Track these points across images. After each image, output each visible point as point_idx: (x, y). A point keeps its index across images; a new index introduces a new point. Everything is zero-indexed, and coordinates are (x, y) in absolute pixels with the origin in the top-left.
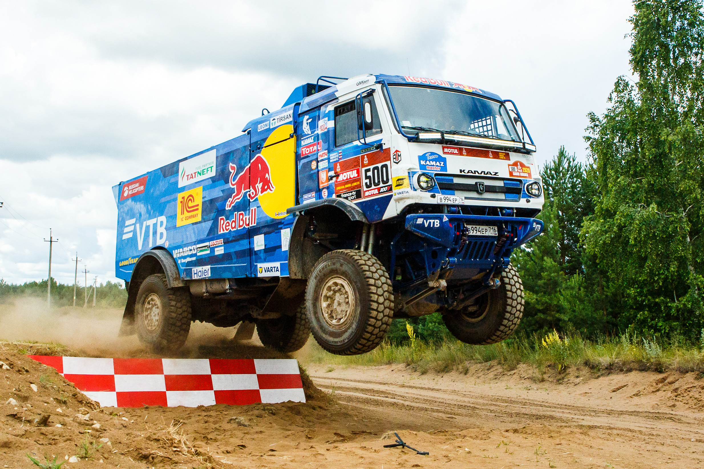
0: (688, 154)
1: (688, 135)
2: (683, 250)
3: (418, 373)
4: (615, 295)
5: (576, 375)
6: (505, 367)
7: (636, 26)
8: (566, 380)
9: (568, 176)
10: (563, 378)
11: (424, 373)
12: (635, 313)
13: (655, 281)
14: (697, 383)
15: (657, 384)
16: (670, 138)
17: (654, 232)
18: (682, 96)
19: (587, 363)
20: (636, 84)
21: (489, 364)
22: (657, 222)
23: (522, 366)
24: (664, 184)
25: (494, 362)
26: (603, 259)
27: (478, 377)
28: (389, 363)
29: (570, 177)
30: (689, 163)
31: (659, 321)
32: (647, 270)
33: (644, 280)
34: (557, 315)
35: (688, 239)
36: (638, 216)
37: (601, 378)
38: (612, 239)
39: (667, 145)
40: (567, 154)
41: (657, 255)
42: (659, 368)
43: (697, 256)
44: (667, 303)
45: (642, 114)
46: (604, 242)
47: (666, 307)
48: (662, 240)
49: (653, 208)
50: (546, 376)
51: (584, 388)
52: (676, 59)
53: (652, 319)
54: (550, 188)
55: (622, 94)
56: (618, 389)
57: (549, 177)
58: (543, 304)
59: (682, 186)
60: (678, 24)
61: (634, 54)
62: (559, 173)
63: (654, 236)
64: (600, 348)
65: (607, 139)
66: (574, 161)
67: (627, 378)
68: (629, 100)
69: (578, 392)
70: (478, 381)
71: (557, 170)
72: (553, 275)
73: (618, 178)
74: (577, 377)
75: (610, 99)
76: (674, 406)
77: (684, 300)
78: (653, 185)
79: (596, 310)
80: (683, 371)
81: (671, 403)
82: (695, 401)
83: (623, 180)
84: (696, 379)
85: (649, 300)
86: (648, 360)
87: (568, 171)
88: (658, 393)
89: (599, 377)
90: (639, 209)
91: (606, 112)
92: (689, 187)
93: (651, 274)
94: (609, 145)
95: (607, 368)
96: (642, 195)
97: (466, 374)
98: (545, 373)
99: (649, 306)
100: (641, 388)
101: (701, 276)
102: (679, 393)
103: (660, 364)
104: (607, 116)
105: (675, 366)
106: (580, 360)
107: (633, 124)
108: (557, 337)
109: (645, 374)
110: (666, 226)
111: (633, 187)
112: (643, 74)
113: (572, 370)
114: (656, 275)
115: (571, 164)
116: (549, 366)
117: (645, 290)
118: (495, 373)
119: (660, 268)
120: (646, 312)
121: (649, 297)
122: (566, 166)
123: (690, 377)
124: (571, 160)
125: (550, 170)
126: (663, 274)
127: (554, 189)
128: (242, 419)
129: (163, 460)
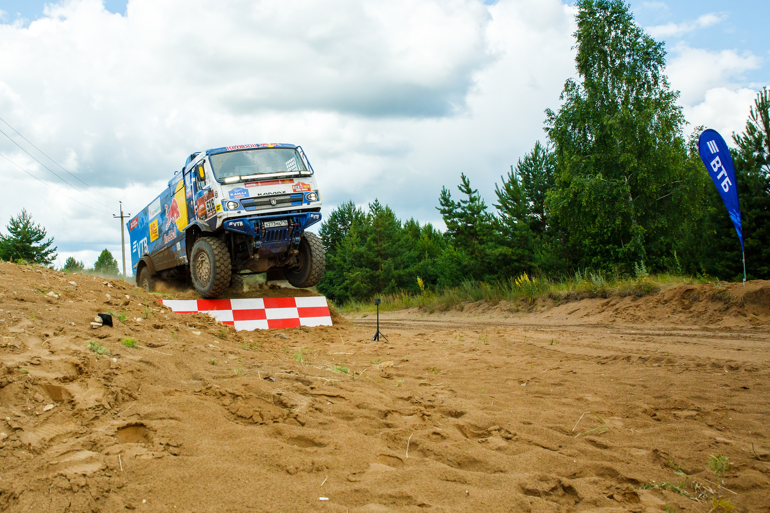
0: (625, 133)
1: (625, 118)
2: (625, 208)
3: (427, 313)
4: (574, 246)
5: (542, 304)
6: (490, 304)
7: (579, 38)
8: (535, 309)
9: (544, 163)
10: (533, 308)
11: (432, 312)
12: (590, 258)
13: (604, 233)
14: (633, 304)
15: (602, 307)
16: (610, 122)
17: (602, 195)
18: (619, 89)
19: (550, 296)
20: (582, 84)
21: (478, 302)
22: (604, 188)
23: (503, 302)
24: (609, 159)
25: (481, 301)
26: (563, 219)
27: (471, 313)
28: (407, 308)
29: (545, 164)
30: (626, 140)
31: (609, 264)
32: (598, 224)
33: (596, 232)
34: (529, 263)
35: (631, 199)
36: (587, 184)
37: (561, 306)
38: (569, 203)
39: (608, 127)
40: (541, 147)
41: (605, 213)
42: (604, 295)
43: (638, 211)
44: (616, 249)
45: (588, 106)
46: (563, 207)
47: (615, 252)
48: (609, 201)
49: (599, 177)
50: (520, 308)
51: (548, 314)
52: (613, 61)
53: (604, 262)
54: (530, 174)
55: (571, 93)
56: (573, 312)
57: (528, 165)
58: (517, 255)
59: (622, 159)
60: (613, 34)
61: (578, 61)
62: (537, 161)
63: (602, 199)
64: (563, 285)
65: (561, 128)
66: (547, 151)
67: (580, 304)
68: (577, 97)
69: (543, 317)
70: (470, 315)
71: (534, 159)
72: (523, 232)
73: (571, 156)
74: (543, 306)
75: (562, 97)
76: (614, 321)
77: (628, 245)
78: (599, 160)
79: (560, 258)
80: (623, 296)
81: (612, 319)
82: (631, 316)
83: (575, 158)
84: (633, 300)
85: (601, 248)
86: (595, 289)
87: (543, 159)
88: (603, 313)
89: (559, 305)
90: (589, 179)
91: (561, 108)
92: (628, 158)
93: (601, 227)
94: (564, 132)
95: (565, 298)
96: (591, 169)
97: (462, 311)
98: (519, 305)
99: (601, 252)
100: (590, 310)
101: (641, 226)
102: (619, 311)
103: (604, 292)
104: (561, 111)
105: (617, 292)
106: (545, 295)
107: (581, 115)
108: (526, 277)
109: (593, 300)
110: (611, 190)
111: (584, 162)
112: (588, 76)
113: (539, 302)
114: (605, 228)
115: (546, 154)
116: (522, 300)
117: (597, 240)
118: (483, 308)
119: (608, 223)
120: (599, 257)
121: (601, 245)
122: (541, 156)
123: (628, 300)
124: (545, 151)
125: (529, 160)
126: (610, 227)
127: (533, 174)
128: (283, 334)
129: (201, 328)
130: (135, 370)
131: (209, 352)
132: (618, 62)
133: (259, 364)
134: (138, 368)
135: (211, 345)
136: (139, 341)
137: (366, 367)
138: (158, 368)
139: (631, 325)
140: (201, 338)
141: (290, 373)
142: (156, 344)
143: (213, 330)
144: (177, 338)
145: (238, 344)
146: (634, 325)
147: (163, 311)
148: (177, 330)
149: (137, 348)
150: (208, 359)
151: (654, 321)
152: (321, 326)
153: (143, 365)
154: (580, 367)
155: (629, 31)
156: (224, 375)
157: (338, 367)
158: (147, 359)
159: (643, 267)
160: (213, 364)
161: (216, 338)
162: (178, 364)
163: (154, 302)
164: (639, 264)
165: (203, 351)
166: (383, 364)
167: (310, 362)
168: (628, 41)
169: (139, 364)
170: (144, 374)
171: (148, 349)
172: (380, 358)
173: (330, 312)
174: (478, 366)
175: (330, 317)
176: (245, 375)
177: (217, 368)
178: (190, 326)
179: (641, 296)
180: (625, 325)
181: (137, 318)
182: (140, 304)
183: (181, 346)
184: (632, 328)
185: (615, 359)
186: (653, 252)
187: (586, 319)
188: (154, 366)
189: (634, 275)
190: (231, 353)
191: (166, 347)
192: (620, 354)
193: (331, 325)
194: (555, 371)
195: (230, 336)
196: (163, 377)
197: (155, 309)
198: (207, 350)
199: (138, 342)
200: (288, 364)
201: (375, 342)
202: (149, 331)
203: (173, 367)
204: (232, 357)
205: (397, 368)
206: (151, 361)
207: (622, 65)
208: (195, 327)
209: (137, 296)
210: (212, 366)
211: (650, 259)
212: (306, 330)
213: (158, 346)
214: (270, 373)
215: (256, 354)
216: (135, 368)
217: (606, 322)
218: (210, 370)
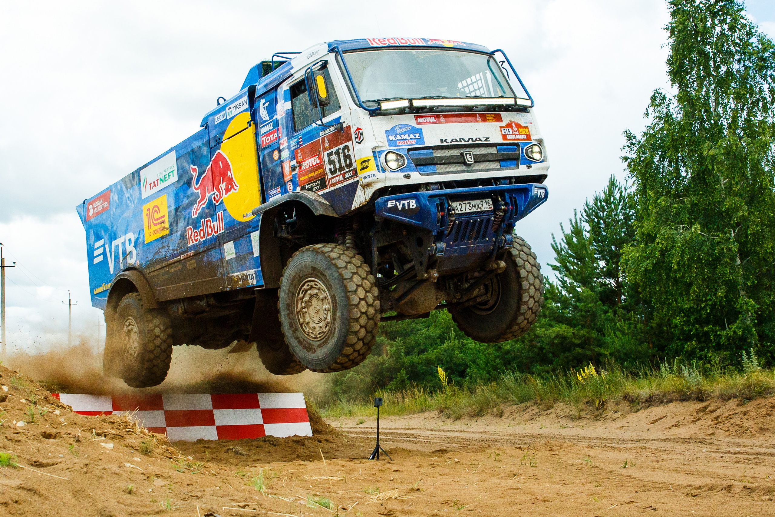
0: (732, 168)
1: (731, 148)
2: (731, 273)
3: (451, 420)
4: (660, 326)
5: (615, 409)
6: (541, 407)
7: (672, 33)
8: (603, 416)
9: (620, 206)
10: (601, 414)
11: (457, 418)
12: (682, 344)
13: (702, 309)
14: (739, 410)
15: (697, 413)
16: (712, 152)
17: (699, 255)
18: (725, 107)
19: (626, 397)
20: (674, 97)
21: (524, 405)
22: (702, 245)
23: (559, 405)
24: (710, 204)
25: (529, 403)
26: (646, 288)
27: (514, 419)
28: (423, 411)
29: (622, 209)
30: (734, 178)
31: (708, 352)
32: (693, 296)
33: (690, 307)
34: (596, 350)
35: (739, 262)
36: (679, 238)
37: (641, 412)
38: (654, 265)
39: (709, 160)
40: (618, 183)
41: (703, 280)
42: (700, 397)
43: (748, 279)
44: (717, 331)
45: (682, 128)
46: (646, 270)
47: (716, 335)
48: (708, 264)
49: (695, 228)
50: (583, 414)
51: (623, 422)
52: (717, 67)
53: (702, 350)
54: (601, 221)
55: (659, 109)
56: (656, 421)
57: (599, 209)
58: (580, 338)
59: (727, 205)
60: (718, 29)
61: (670, 65)
62: (610, 204)
63: (699, 260)
64: (644, 382)
65: (646, 158)
66: (625, 190)
67: (667, 409)
68: (667, 115)
69: (615, 426)
70: (513, 423)
71: (607, 201)
72: (590, 305)
73: (659, 199)
74: (616, 412)
75: (647, 114)
76: (713, 434)
77: (734, 327)
78: (696, 205)
79: (641, 343)
80: (725, 398)
81: (710, 431)
82: (736, 428)
83: (664, 201)
84: (739, 405)
85: (697, 329)
86: (688, 388)
87: (620, 201)
88: (698, 423)
89: (638, 410)
90: (681, 231)
91: (645, 130)
92: (735, 204)
93: (698, 300)
94: (649, 164)
95: (646, 401)
96: (686, 217)
97: (500, 417)
98: (582, 410)
99: (697, 335)
100: (680, 418)
101: (751, 300)
102: (720, 420)
103: (701, 392)
104: (646, 134)
105: (717, 392)
106: (619, 395)
107: (673, 140)
108: (592, 369)
109: (686, 404)
110: (712, 248)
111: (675, 208)
112: (683, 86)
113: (611, 406)
114: (703, 302)
115: (623, 194)
116: (587, 403)
117: (692, 319)
118: (531, 413)
119: (707, 294)
120: (694, 343)
121: (698, 326)
122: (617, 196)
123: (732, 404)
124: (623, 189)
125: (601, 201)
126: (710, 300)
127: (605, 222)
128: (240, 449)
129: (114, 437)
130: (10, 502)
131: (125, 475)
132: (723, 69)
133: (199, 494)
134: (16, 498)
135: (128, 465)
136: (19, 457)
137: (359, 498)
138: (46, 498)
139: (736, 440)
140: (114, 454)
141: (244, 507)
142: (45, 461)
143: (131, 440)
144: (76, 453)
145: (169, 463)
146: (741, 441)
147: (57, 412)
148: (78, 441)
149: (15, 468)
150: (122, 485)
151: (768, 434)
152: (295, 436)
153: (23, 493)
154: (663, 500)
155: (739, 27)
156: (145, 510)
157: (317, 499)
158: (29, 485)
159: (754, 358)
160: (130, 492)
161: (136, 453)
162: (78, 493)
163: (46, 398)
164: (748, 354)
165: (115, 474)
166: (382, 495)
167: (275, 492)
168: (738, 41)
169: (17, 491)
170: (25, 507)
171: (32, 469)
172: (379, 485)
173: (310, 416)
174: (520, 498)
175: (308, 424)
176: (177, 509)
177: (135, 498)
178: (99, 435)
179: (750, 399)
180: (727, 439)
181: (17, 421)
182: (23, 401)
183: (82, 465)
184: (738, 445)
185: (710, 489)
186: (767, 336)
187: (675, 430)
188: (40, 495)
189: (741, 370)
190: (158, 476)
191: (60, 466)
192: (717, 481)
193: (311, 435)
194: (627, 506)
195: (158, 450)
196: (53, 512)
197: (47, 408)
198: (121, 472)
199: (17, 459)
200: (242, 494)
201: (374, 462)
202: (35, 442)
203: (68, 497)
204: (159, 482)
205: (403, 501)
206: (35, 487)
207: (729, 73)
208: (105, 436)
209: (19, 387)
210: (128, 496)
211: (764, 346)
212: (273, 442)
213: (48, 465)
214: (215, 507)
215: (197, 478)
216: (11, 499)
217: (702, 436)
218: (126, 502)
